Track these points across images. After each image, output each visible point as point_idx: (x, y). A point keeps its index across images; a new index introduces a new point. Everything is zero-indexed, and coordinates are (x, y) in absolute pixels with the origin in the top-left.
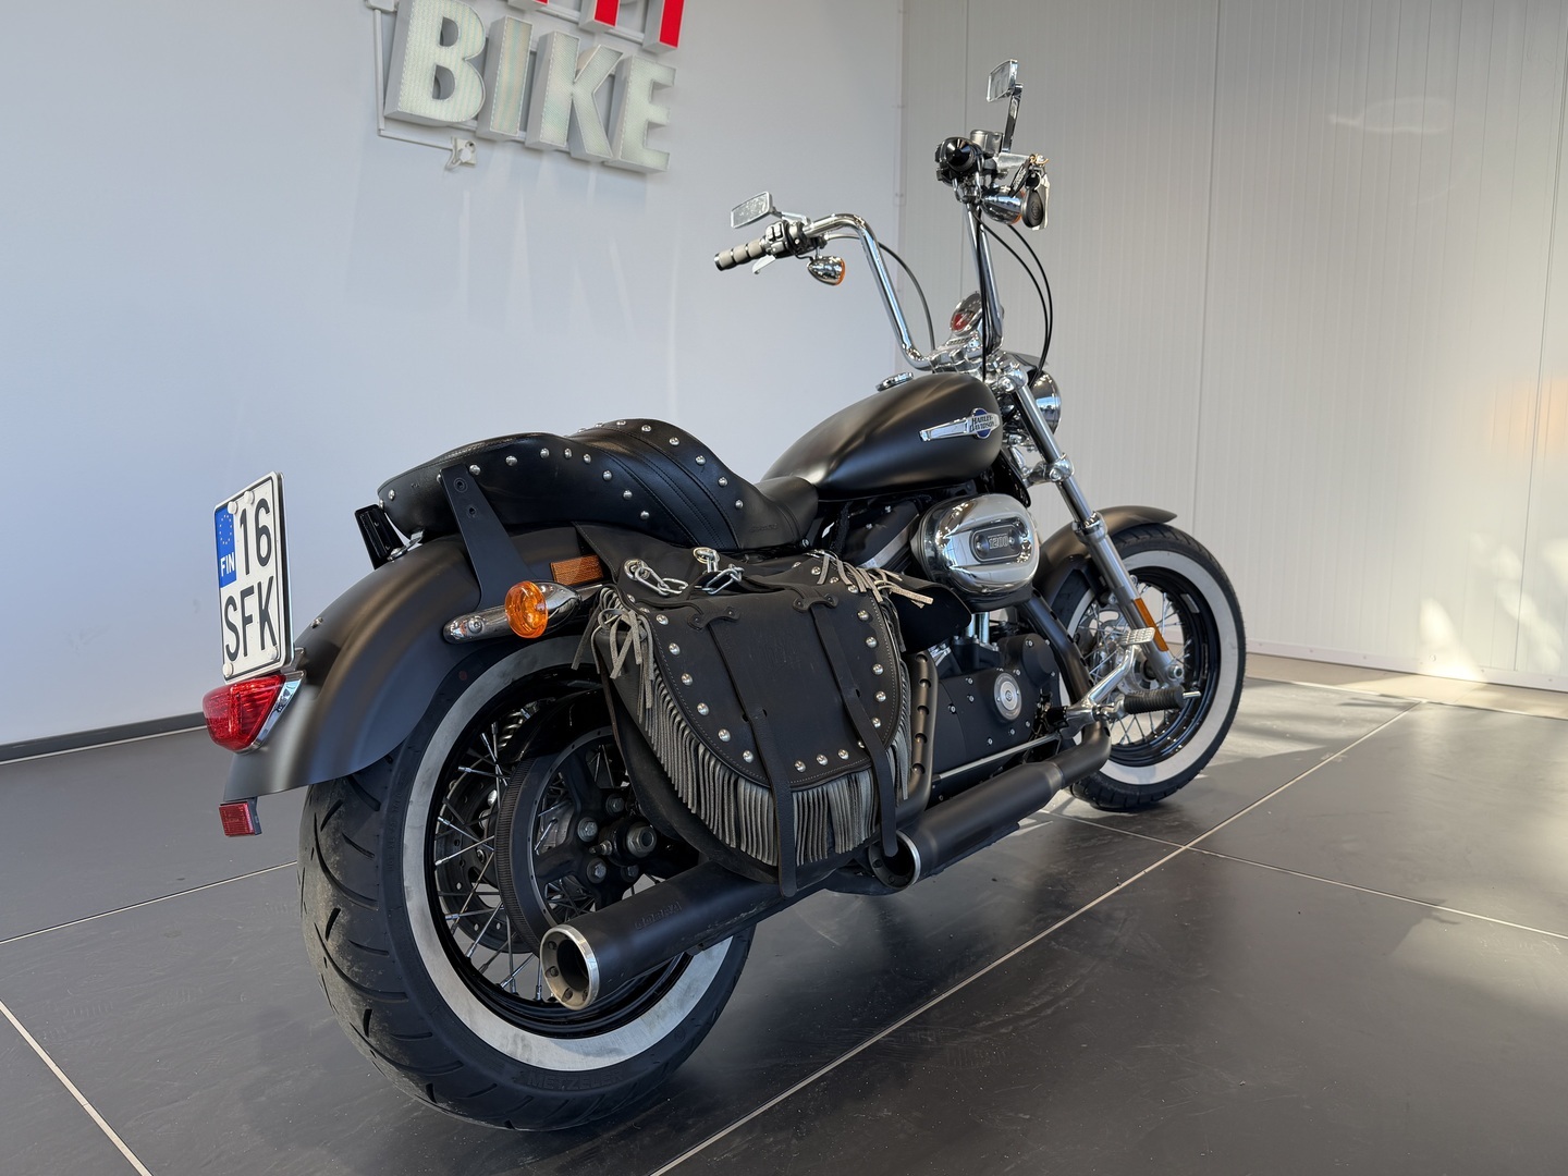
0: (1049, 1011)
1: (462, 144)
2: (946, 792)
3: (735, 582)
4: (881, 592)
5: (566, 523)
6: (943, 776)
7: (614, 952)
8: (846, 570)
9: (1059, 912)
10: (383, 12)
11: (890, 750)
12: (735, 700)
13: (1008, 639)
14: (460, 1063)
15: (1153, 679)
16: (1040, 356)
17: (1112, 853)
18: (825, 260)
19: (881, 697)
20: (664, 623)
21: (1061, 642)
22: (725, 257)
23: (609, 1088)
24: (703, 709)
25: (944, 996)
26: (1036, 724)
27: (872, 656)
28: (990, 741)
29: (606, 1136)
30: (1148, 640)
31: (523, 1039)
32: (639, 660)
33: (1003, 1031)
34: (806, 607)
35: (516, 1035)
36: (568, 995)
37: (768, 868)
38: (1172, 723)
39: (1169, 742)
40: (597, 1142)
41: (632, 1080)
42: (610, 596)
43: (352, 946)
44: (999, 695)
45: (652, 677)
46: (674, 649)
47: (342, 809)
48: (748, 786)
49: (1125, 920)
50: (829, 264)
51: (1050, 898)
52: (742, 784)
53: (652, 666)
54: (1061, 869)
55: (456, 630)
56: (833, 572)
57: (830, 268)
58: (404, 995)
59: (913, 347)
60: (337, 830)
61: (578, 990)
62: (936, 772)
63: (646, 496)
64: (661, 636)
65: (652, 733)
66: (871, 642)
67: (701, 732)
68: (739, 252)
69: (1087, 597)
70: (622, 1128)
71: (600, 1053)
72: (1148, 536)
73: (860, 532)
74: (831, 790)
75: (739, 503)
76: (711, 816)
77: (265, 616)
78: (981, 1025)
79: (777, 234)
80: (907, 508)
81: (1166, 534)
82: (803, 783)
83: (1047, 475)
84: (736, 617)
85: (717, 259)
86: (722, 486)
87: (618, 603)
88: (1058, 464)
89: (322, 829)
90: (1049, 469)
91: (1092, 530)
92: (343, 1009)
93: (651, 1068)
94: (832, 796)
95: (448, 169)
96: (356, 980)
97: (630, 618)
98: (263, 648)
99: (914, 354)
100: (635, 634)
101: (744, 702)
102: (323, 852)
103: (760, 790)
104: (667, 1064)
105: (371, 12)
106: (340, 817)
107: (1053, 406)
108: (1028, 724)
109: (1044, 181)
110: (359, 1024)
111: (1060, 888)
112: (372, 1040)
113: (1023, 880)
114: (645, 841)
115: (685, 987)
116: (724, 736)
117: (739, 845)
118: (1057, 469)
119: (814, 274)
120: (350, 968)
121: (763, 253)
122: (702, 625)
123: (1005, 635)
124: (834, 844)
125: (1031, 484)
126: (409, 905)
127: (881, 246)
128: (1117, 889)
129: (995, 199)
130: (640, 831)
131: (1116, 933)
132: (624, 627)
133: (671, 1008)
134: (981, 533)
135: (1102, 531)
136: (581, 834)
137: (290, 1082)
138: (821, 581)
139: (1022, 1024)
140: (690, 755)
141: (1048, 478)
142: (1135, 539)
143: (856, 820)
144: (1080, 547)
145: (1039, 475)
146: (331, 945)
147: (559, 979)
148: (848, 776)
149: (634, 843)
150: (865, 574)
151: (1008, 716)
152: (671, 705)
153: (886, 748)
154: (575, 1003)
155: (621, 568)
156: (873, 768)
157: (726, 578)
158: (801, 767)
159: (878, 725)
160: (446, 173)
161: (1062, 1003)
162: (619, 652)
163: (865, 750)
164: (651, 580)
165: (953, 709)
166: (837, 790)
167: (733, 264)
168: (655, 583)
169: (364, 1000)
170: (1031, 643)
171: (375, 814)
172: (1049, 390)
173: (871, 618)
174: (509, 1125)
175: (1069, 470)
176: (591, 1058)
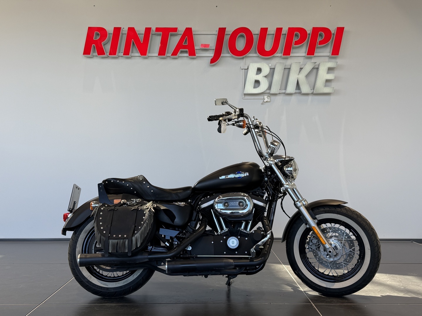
1: (266, 97)
6: (199, 256)
10: (245, 69)
11: (134, 237)
20: (102, 209)
24: (101, 224)
28: (225, 253)
31: (91, 277)
34: (132, 210)
44: (229, 242)
46: (101, 213)
52: (102, 236)
63: (135, 189)
66: (144, 218)
71: (104, 284)
72: (328, 209)
75: (152, 191)
81: (337, 209)
91: (297, 204)
95: (262, 104)
105: (242, 70)
108: (246, 252)
116: (102, 228)
122: (108, 210)
134: (227, 201)
151: (231, 247)
156: (128, 239)
158: (114, 236)
159: (136, 232)
160: (262, 105)
165: (212, 242)
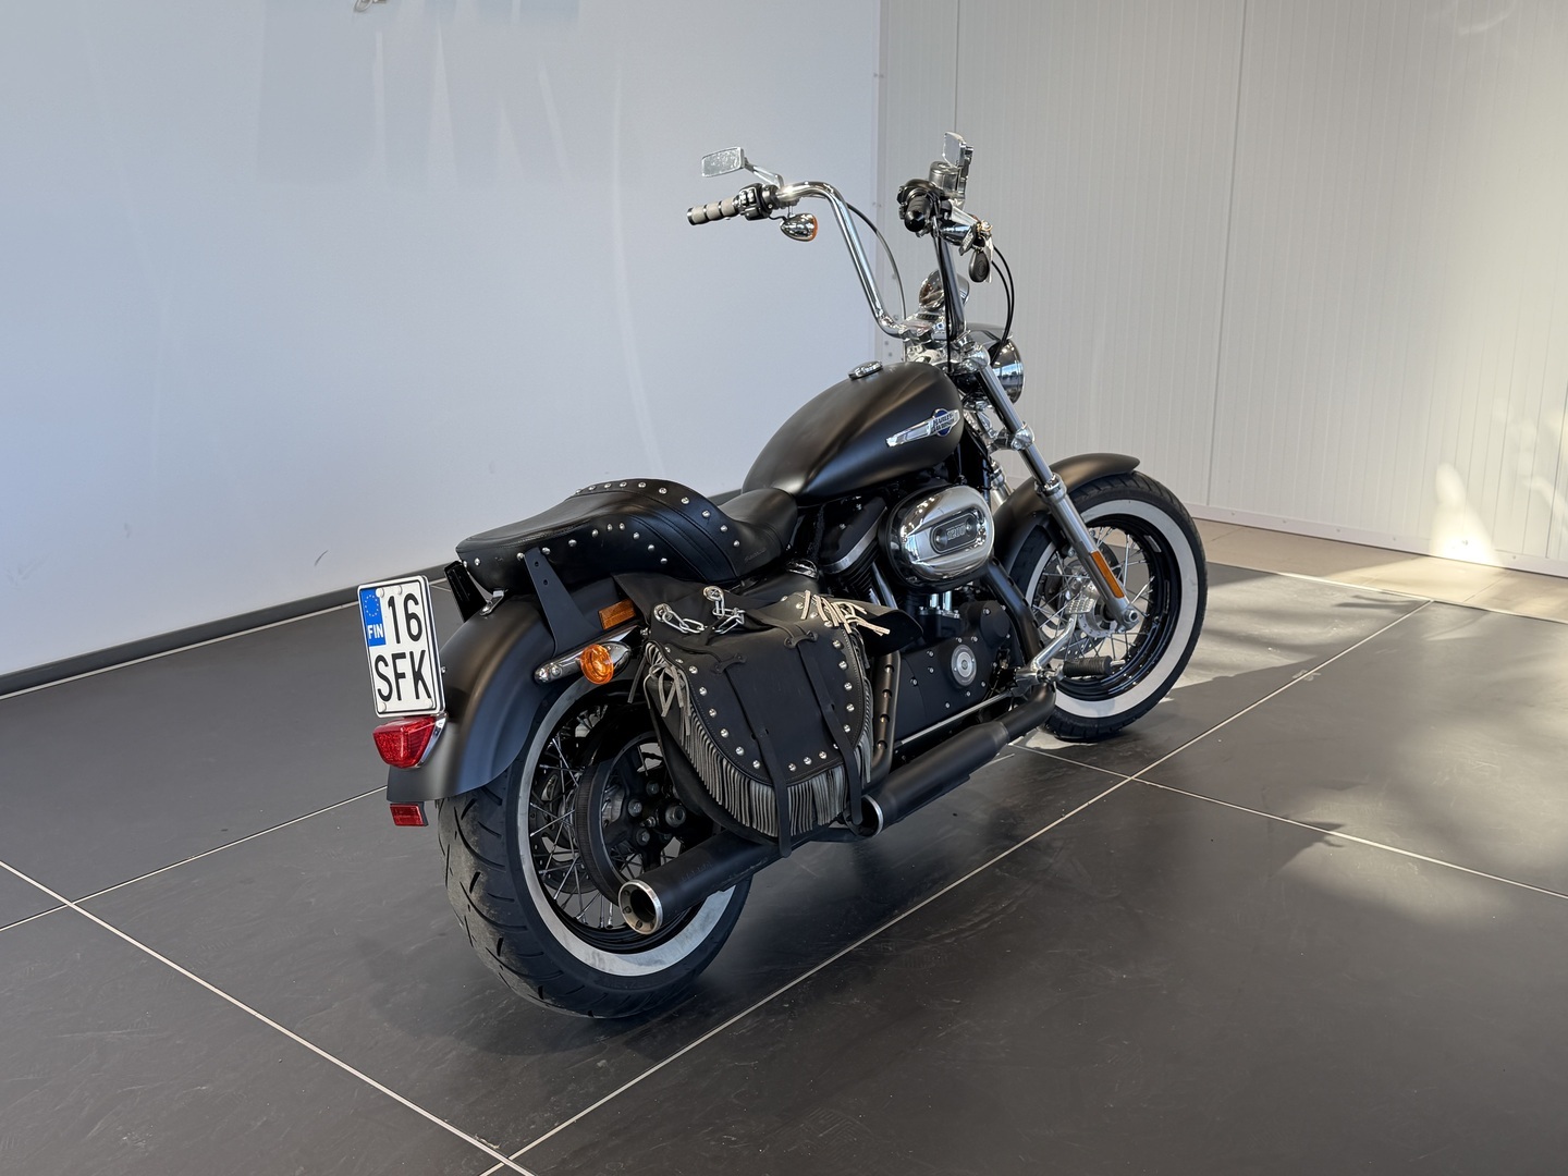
0: (985, 926)
2: (905, 757)
3: (739, 625)
4: (850, 624)
5: (605, 575)
6: (904, 742)
7: (670, 896)
8: (823, 605)
9: (1007, 843)
11: (857, 749)
12: (746, 727)
13: (969, 605)
14: (561, 972)
15: (1112, 620)
16: (1004, 326)
17: (1064, 785)
18: (797, 218)
19: (851, 708)
20: (694, 672)
21: (1017, 605)
22: (697, 213)
23: (657, 987)
24: (724, 733)
25: (903, 916)
26: (991, 682)
27: (844, 676)
28: (948, 706)
29: (655, 1021)
30: (1088, 611)
31: (598, 955)
32: (681, 704)
33: (948, 941)
34: (794, 644)
35: (593, 953)
36: (639, 925)
37: (771, 838)
38: (1133, 656)
39: (1125, 679)
40: (648, 1025)
41: (671, 982)
42: (654, 650)
43: (490, 896)
44: (956, 666)
45: (690, 714)
46: (703, 692)
47: (476, 804)
48: (757, 785)
49: (1061, 849)
50: (801, 223)
51: (1004, 829)
52: (753, 784)
53: (689, 705)
54: (1016, 802)
55: (543, 674)
56: (812, 608)
57: (802, 226)
58: (525, 928)
59: (885, 314)
60: (474, 819)
61: (646, 921)
62: (897, 740)
63: (665, 546)
64: (694, 683)
65: (690, 751)
66: (843, 665)
67: (725, 750)
68: (712, 209)
69: (1049, 550)
70: (665, 1015)
71: (648, 964)
72: (1109, 487)
73: (834, 531)
74: (814, 783)
75: (736, 543)
76: (733, 806)
77: (418, 676)
78: (931, 937)
79: (751, 200)
80: (877, 504)
81: (1128, 483)
82: (793, 779)
83: (1009, 443)
84: (743, 661)
85: (689, 214)
86: (723, 532)
87: (660, 656)
88: (1019, 434)
89: (462, 818)
90: (1011, 439)
91: (1052, 492)
92: (484, 938)
93: (684, 973)
94: (815, 786)
95: (358, 10)
96: (493, 919)
97: (672, 671)
98: (418, 697)
99: (887, 320)
100: (677, 685)
101: (753, 726)
102: (465, 834)
103: (765, 788)
104: (694, 971)
106: (475, 810)
107: (1018, 371)
108: (983, 685)
109: (989, 243)
110: (494, 948)
111: (1012, 821)
112: (502, 959)
113: (980, 815)
114: (678, 817)
115: (704, 915)
116: (740, 751)
117: (751, 824)
118: (1018, 440)
119: (786, 232)
120: (488, 911)
121: (736, 212)
122: (721, 671)
123: (967, 600)
124: (816, 819)
125: (995, 449)
126: (524, 867)
127: (850, 207)
128: (1061, 820)
129: (952, 229)
130: (674, 809)
131: (1051, 861)
132: (668, 678)
133: (695, 931)
134: (939, 529)
135: (1059, 489)
136: (631, 812)
137: (404, 994)
138: (803, 617)
139: (963, 935)
140: (717, 766)
141: (1009, 447)
142: (1096, 491)
143: (832, 801)
144: (1040, 505)
145: (1001, 443)
146: (473, 896)
147: (632, 914)
148: (827, 772)
149: (671, 818)
150: (838, 610)
151: (964, 682)
152: (703, 732)
153: (854, 748)
154: (645, 929)
155: (652, 614)
156: (844, 764)
157: (734, 621)
158: (792, 768)
159: (848, 730)
161: (996, 919)
162: (666, 699)
163: (839, 750)
164: (674, 620)
165: (915, 682)
166: (819, 783)
167: (706, 220)
168: (677, 623)
169: (499, 932)
170: (988, 612)
171: (499, 807)
172: (1014, 357)
173: (842, 646)
174: (590, 1014)
175: (1029, 438)
176: (643, 967)
